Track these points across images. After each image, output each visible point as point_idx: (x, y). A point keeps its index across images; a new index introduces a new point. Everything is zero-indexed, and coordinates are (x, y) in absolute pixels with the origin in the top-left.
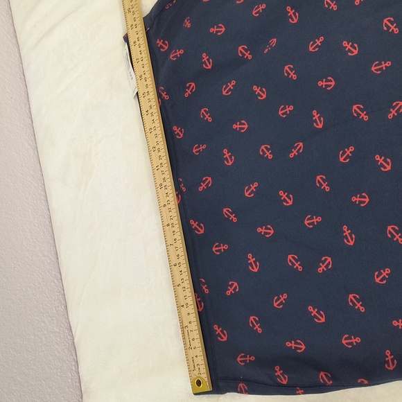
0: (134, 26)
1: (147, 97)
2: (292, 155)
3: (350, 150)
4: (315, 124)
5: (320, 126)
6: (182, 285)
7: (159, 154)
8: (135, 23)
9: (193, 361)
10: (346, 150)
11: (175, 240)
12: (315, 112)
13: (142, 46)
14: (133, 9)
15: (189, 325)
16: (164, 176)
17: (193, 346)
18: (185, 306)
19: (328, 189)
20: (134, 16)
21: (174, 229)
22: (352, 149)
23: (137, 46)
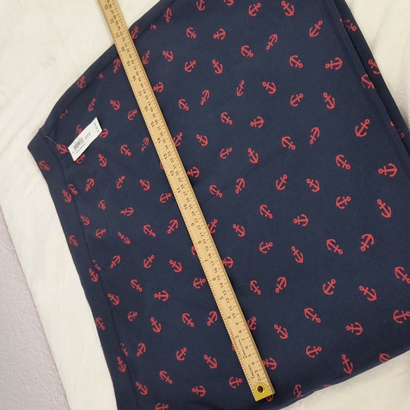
0: (131, 63)
1: (156, 126)
6: (225, 297)
7: (178, 177)
8: (131, 59)
9: (250, 369)
11: (209, 255)
13: (142, 80)
14: (127, 47)
15: (239, 334)
16: (187, 196)
17: (247, 354)
18: (232, 317)
20: (129, 53)
21: (206, 245)
23: (137, 80)
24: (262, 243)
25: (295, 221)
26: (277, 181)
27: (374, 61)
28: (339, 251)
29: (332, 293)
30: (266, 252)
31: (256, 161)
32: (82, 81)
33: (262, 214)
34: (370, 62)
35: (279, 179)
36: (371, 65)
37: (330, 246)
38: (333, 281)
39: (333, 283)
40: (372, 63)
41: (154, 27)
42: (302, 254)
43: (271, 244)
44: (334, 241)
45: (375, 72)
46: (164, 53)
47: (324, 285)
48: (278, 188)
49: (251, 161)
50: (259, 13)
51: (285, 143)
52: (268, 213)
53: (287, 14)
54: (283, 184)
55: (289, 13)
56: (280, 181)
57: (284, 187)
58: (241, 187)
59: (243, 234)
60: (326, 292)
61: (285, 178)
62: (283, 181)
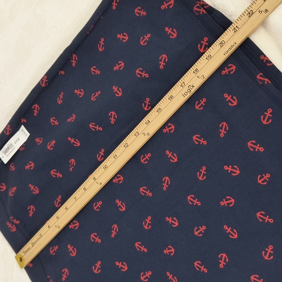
2: (113, 236)
3: (149, 219)
4: (120, 209)
5: (124, 209)
10: (146, 220)
12: (117, 201)
19: (146, 250)
22: (149, 218)
24: (196, 228)
25: (222, 203)
26: (198, 173)
27: (265, 56)
28: (270, 220)
29: (272, 257)
30: (201, 235)
31: (176, 160)
32: (8, 129)
33: (190, 203)
34: (262, 57)
35: (199, 171)
36: (264, 59)
37: (260, 218)
38: (271, 247)
39: (270, 249)
40: (263, 58)
41: (63, 72)
42: (235, 231)
43: (204, 228)
44: (263, 213)
45: (268, 64)
46: (76, 91)
47: (263, 252)
48: (200, 178)
49: (171, 161)
50: (149, 42)
51: (196, 141)
52: (196, 202)
53: (171, 37)
54: (204, 175)
55: (173, 36)
56: (201, 173)
57: (205, 177)
58: (167, 184)
59: (177, 224)
60: (266, 258)
61: (204, 169)
62: (203, 172)
